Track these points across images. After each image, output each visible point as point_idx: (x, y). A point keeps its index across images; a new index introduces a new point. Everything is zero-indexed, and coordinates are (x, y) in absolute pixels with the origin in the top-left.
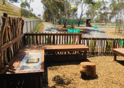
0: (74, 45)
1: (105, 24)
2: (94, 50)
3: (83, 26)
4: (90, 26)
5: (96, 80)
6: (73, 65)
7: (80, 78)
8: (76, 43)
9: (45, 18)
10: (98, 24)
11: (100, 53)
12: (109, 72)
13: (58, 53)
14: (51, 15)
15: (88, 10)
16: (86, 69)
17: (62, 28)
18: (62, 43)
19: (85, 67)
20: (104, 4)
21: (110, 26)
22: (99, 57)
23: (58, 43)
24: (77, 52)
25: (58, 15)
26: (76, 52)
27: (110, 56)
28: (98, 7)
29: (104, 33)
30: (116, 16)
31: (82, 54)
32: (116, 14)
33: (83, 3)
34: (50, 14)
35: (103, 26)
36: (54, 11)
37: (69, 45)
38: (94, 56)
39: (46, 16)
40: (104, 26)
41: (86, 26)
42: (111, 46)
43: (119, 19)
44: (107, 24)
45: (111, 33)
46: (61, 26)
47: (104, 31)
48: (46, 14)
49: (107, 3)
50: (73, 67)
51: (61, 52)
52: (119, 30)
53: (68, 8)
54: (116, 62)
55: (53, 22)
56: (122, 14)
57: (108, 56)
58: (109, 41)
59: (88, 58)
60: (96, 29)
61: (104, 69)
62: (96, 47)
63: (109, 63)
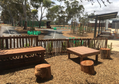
0: (31, 47)
1: (63, 26)
2: (51, 51)
3: (44, 28)
4: (50, 28)
5: (51, 81)
6: (30, 69)
7: (35, 82)
8: (33, 46)
9: (3, 19)
10: (58, 26)
11: (56, 53)
12: (63, 70)
13: (13, 58)
14: (10, 16)
15: (47, 13)
16: (41, 72)
17: (21, 30)
18: (18, 47)
19: (39, 70)
20: (61, 8)
21: (67, 28)
22: (56, 56)
23: (13, 47)
24: (35, 55)
25: (18, 16)
26: (33, 55)
27: (65, 55)
28: (56, 11)
29: (62, 34)
30: (72, 19)
31: (40, 56)
32: (71, 17)
33: (42, 6)
34: (8, 15)
35: (61, 28)
36: (12, 12)
37: (26, 48)
38: (52, 57)
39: (4, 17)
40: (63, 28)
41: (47, 28)
42: (66, 46)
43: (74, 21)
44: (65, 26)
45: (67, 34)
46: (21, 28)
47: (62, 32)
48: (4, 15)
49: (64, 7)
50: (28, 71)
51: (16, 57)
52: (74, 31)
53: (27, 10)
54: (70, 60)
55: (12, 24)
56: (76, 17)
57: (64, 55)
58: (64, 41)
59: (45, 59)
60: (55, 31)
61: (59, 68)
62: (53, 47)
63: (64, 62)
